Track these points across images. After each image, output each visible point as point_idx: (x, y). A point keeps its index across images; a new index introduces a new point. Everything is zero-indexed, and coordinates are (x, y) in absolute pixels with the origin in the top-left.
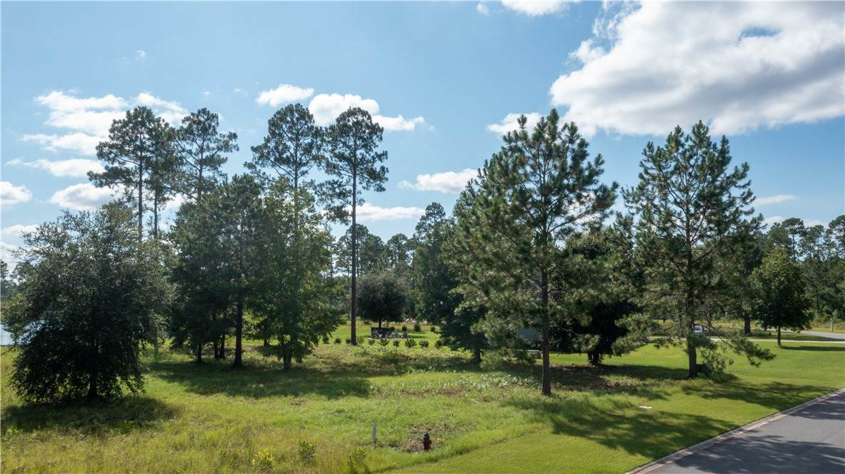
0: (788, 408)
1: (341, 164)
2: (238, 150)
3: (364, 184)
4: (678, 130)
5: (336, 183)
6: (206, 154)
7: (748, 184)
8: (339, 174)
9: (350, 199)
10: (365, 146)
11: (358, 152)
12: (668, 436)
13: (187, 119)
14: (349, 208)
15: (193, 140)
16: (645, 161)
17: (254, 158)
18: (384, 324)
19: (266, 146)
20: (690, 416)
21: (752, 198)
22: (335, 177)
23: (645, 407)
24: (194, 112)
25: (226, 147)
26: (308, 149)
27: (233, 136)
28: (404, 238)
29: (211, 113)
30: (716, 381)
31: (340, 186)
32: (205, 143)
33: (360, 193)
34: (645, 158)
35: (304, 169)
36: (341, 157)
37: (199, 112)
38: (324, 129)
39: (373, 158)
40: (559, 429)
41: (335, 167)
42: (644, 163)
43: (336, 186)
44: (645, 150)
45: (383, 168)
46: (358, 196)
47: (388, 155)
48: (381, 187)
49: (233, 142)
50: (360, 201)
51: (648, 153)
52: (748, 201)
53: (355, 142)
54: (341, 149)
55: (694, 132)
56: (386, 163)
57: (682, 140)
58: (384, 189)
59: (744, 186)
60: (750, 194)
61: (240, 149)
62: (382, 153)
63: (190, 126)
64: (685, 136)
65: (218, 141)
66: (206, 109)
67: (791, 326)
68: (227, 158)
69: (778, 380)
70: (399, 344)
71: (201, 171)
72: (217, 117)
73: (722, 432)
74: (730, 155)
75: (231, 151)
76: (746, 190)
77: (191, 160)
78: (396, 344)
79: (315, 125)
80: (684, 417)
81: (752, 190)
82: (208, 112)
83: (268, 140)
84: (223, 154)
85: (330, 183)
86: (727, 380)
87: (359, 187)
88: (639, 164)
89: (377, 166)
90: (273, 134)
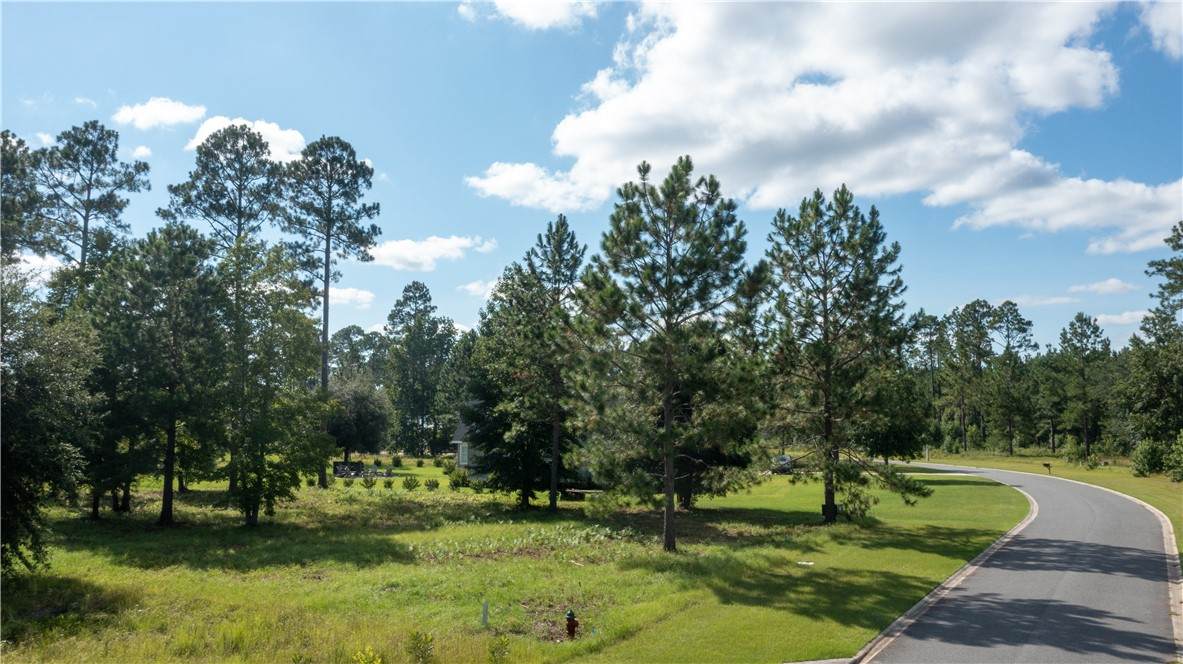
0: (973, 558)
1: (310, 219)
2: (149, 188)
3: (341, 251)
4: (818, 195)
5: (300, 247)
6: (96, 194)
7: (899, 270)
8: (305, 234)
9: (322, 271)
10: (345, 194)
11: (335, 202)
12: (870, 600)
13: (66, 135)
14: (319, 285)
15: (77, 170)
16: (775, 234)
17: (172, 203)
18: (355, 457)
19: (193, 186)
20: (873, 572)
21: (903, 287)
22: (299, 238)
23: (804, 563)
24: (77, 126)
25: (130, 182)
26: (260, 195)
27: (142, 167)
28: (359, 331)
29: (107, 128)
30: (862, 527)
31: (307, 251)
32: (94, 176)
33: (335, 263)
34: (774, 229)
35: (253, 223)
36: (309, 208)
37: (86, 125)
38: (284, 165)
39: (359, 213)
40: (726, 598)
41: (301, 222)
42: (772, 236)
43: (299, 251)
44: (775, 220)
45: (374, 228)
46: (333, 268)
47: (381, 208)
48: (367, 254)
49: (142, 177)
50: (335, 274)
51: (778, 223)
52: (897, 292)
53: (330, 187)
54: (309, 196)
55: (836, 198)
56: (377, 220)
57: (823, 208)
58: (372, 258)
59: (894, 273)
60: (899, 283)
61: (152, 187)
62: (372, 205)
63: (69, 146)
64: (827, 203)
65: (114, 172)
66: (96, 122)
67: (900, 454)
68: (128, 200)
69: (931, 523)
70: (393, 485)
71: (86, 219)
72: (117, 137)
73: (928, 592)
74: (884, 230)
75: (139, 191)
76: (895, 277)
77: (70, 200)
78: (389, 485)
79: (271, 158)
80: (866, 574)
81: (901, 278)
82: (103, 127)
83: (196, 177)
84: (122, 194)
85: (290, 247)
86: (871, 524)
87: (333, 255)
88: (767, 237)
89: (364, 223)
90: (205, 167)
